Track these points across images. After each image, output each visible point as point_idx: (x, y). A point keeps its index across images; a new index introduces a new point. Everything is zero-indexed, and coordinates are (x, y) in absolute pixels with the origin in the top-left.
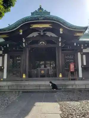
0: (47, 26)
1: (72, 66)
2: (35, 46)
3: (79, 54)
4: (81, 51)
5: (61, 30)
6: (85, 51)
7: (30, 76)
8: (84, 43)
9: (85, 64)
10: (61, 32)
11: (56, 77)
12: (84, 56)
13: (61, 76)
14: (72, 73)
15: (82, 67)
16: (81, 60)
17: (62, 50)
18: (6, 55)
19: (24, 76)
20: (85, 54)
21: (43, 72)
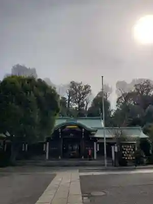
0: (76, 127)
1: (90, 151)
2: (66, 137)
3: (95, 143)
4: (96, 141)
5: (83, 129)
6: (98, 141)
7: (64, 157)
8: (96, 138)
9: (98, 150)
10: (83, 131)
11: (80, 158)
12: (98, 145)
13: (83, 157)
14: (90, 157)
15: (97, 153)
16: (96, 148)
17: (85, 140)
18: (48, 143)
19: (60, 158)
20: (98, 143)
21: (71, 155)
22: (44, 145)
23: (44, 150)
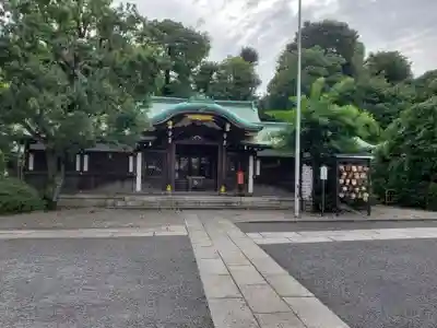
3: (251, 158)
4: (254, 154)
5: (228, 126)
6: (259, 154)
7: (177, 188)
9: (258, 173)
10: (228, 130)
11: (216, 190)
15: (254, 178)
17: (228, 150)
18: (140, 154)
19: (169, 189)
20: (259, 157)
21: (196, 182)
22: (131, 158)
23: (131, 170)
